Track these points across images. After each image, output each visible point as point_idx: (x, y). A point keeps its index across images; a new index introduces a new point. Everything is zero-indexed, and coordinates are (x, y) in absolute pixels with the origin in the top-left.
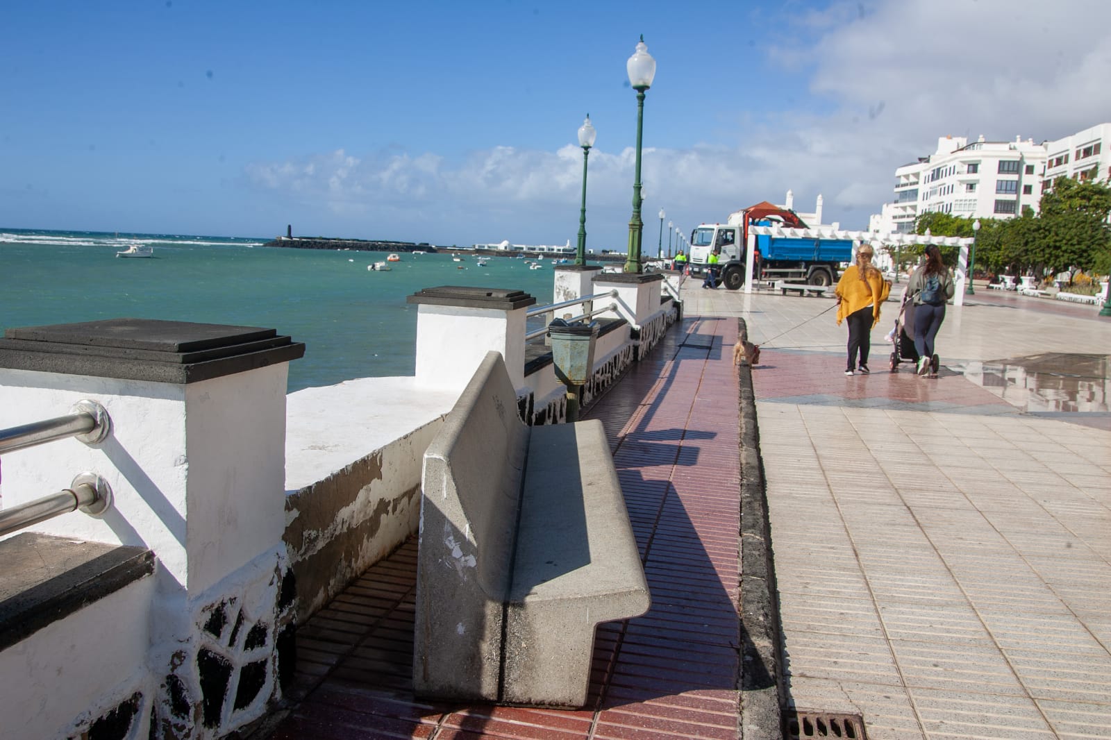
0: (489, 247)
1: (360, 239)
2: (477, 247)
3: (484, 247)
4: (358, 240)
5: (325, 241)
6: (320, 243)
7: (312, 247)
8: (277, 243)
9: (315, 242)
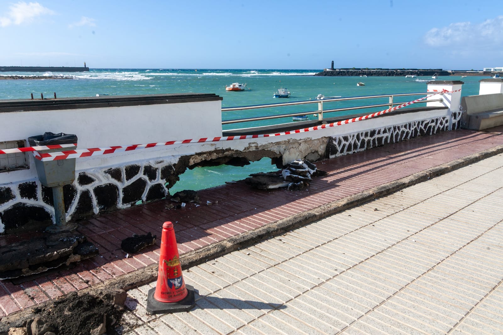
0: (495, 70)
1: (383, 68)
2: (485, 70)
3: (491, 70)
4: (381, 69)
5: (355, 70)
6: (351, 72)
7: (345, 75)
8: (323, 73)
9: (349, 71)
